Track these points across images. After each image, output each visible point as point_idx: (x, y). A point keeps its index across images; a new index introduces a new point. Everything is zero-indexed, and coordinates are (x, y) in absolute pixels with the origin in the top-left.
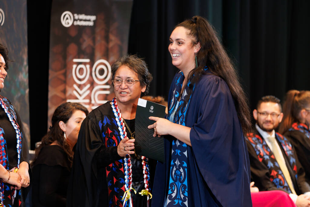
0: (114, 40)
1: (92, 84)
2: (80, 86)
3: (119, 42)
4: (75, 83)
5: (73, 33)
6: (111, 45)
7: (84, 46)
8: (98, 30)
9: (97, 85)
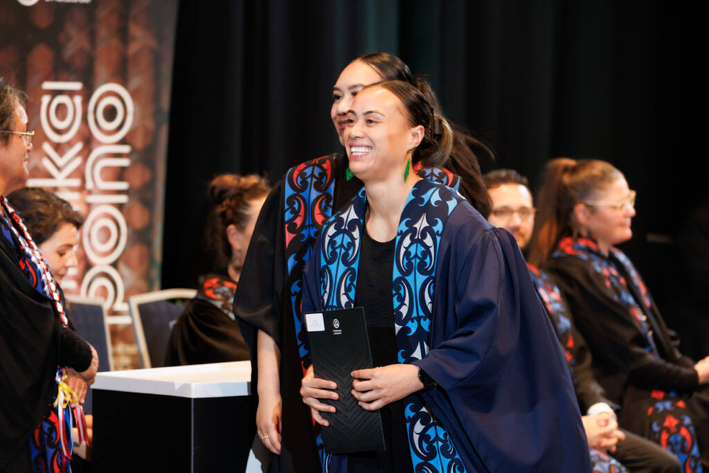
0: (140, 38)
1: (88, 141)
2: (59, 148)
3: (152, 43)
4: (47, 139)
5: (43, 21)
6: (133, 48)
7: (70, 51)
8: (102, 13)
9: (100, 144)
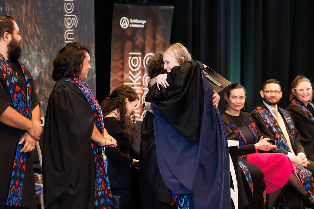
0: (159, 38)
1: (143, 71)
2: (134, 73)
3: (163, 40)
4: (130, 70)
5: (129, 33)
6: (157, 42)
7: (137, 43)
8: (147, 31)
